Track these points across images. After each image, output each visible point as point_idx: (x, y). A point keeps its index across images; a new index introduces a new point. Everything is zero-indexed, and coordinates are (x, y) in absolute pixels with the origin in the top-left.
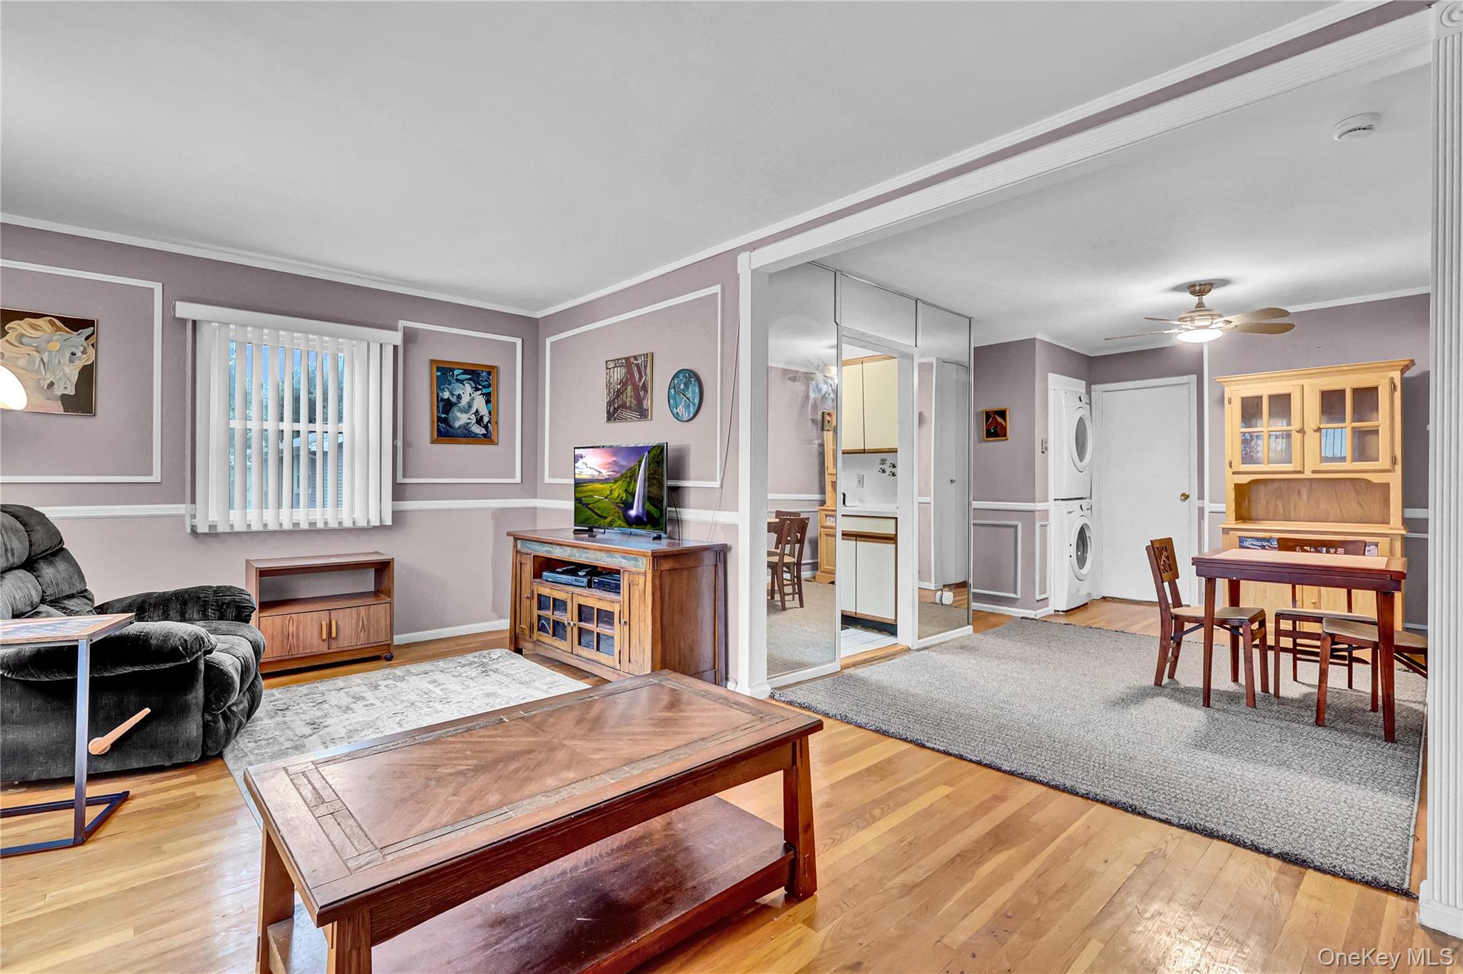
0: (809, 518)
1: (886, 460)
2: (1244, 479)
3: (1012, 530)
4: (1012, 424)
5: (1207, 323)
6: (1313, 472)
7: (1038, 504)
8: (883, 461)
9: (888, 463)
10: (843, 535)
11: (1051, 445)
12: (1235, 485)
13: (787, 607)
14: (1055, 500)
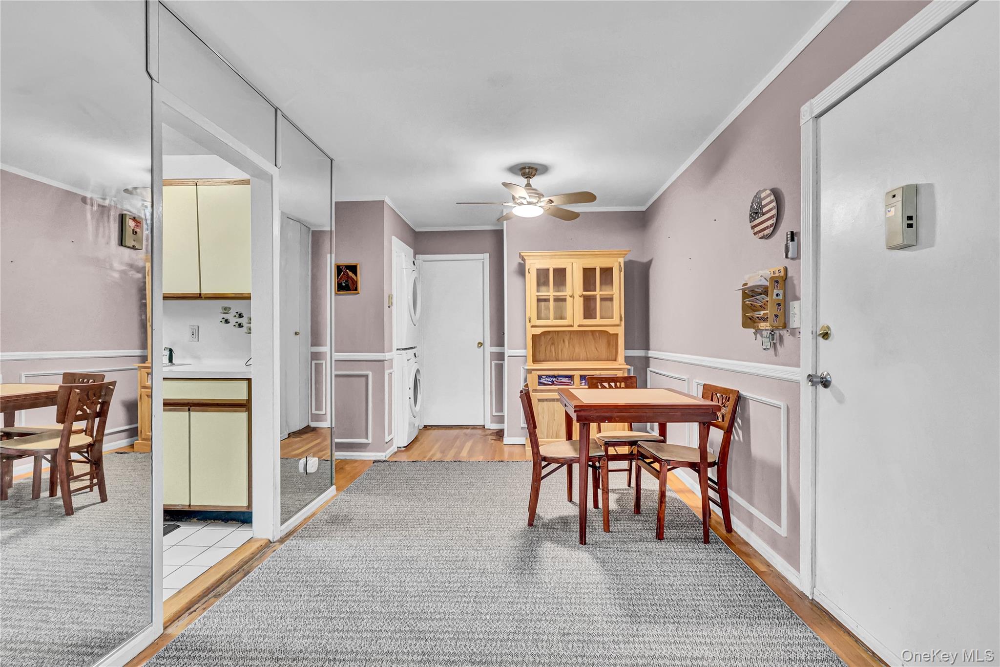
0: (115, 382)
1: (230, 308)
2: (538, 331)
3: (364, 379)
4: (363, 279)
5: (535, 200)
6: (579, 326)
7: (387, 354)
8: (226, 310)
9: (233, 312)
10: (165, 404)
11: (394, 300)
12: (532, 335)
13: (74, 506)
14: (397, 349)
